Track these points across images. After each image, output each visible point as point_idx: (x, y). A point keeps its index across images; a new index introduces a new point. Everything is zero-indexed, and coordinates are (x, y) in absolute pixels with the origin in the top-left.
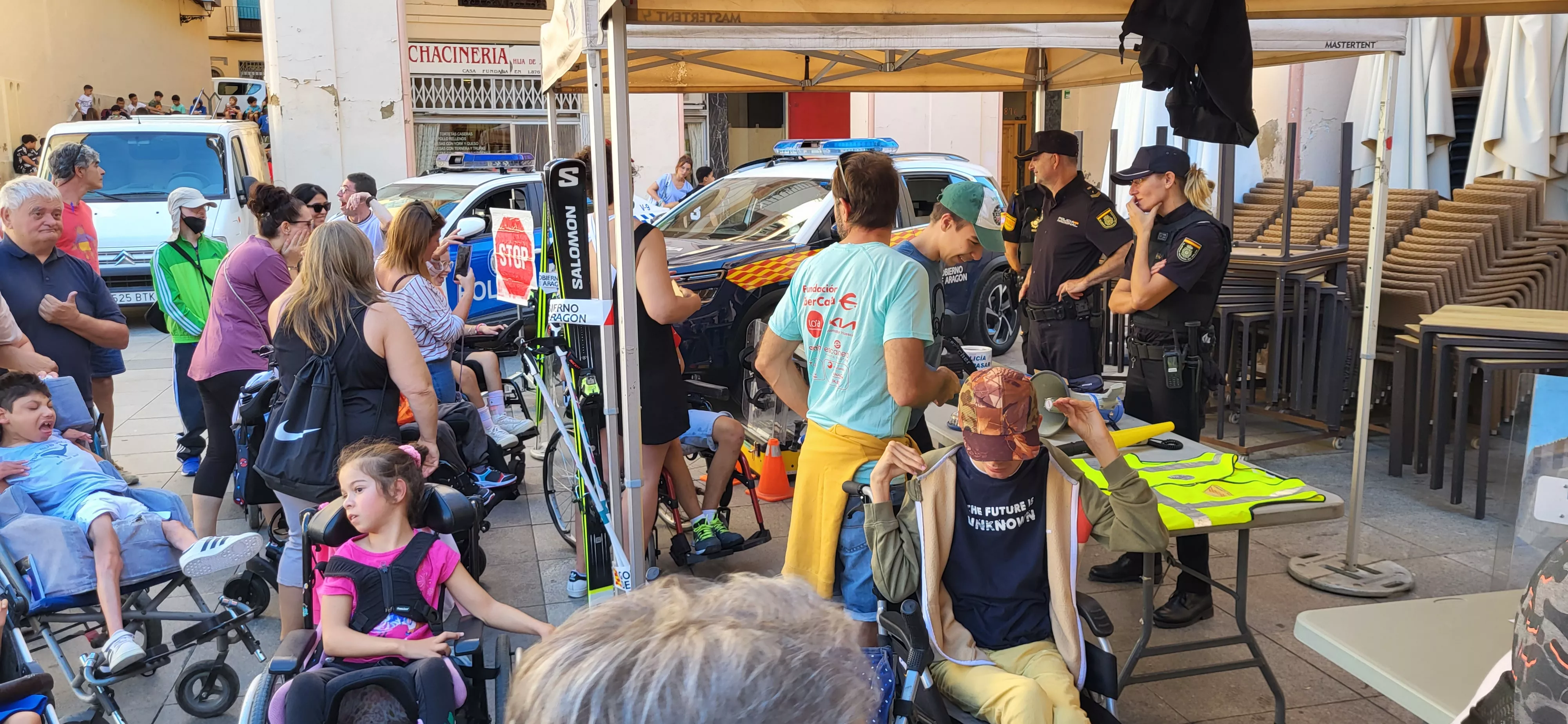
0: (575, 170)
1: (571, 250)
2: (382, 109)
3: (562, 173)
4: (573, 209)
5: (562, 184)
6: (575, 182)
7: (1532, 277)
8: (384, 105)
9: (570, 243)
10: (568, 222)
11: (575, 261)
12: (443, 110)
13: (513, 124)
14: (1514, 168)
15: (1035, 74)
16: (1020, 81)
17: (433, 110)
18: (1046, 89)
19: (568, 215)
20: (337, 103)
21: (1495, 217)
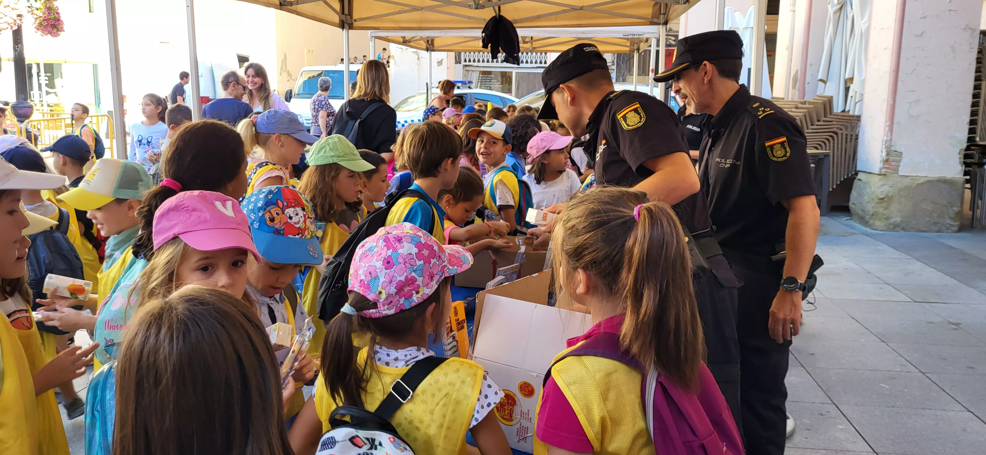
2: (438, 62)
7: (827, 139)
8: (439, 60)
12: (481, 64)
13: (514, 72)
14: (856, 92)
15: (633, 45)
16: (628, 49)
17: (476, 64)
18: (638, 52)
20: (418, 59)
21: (805, 110)
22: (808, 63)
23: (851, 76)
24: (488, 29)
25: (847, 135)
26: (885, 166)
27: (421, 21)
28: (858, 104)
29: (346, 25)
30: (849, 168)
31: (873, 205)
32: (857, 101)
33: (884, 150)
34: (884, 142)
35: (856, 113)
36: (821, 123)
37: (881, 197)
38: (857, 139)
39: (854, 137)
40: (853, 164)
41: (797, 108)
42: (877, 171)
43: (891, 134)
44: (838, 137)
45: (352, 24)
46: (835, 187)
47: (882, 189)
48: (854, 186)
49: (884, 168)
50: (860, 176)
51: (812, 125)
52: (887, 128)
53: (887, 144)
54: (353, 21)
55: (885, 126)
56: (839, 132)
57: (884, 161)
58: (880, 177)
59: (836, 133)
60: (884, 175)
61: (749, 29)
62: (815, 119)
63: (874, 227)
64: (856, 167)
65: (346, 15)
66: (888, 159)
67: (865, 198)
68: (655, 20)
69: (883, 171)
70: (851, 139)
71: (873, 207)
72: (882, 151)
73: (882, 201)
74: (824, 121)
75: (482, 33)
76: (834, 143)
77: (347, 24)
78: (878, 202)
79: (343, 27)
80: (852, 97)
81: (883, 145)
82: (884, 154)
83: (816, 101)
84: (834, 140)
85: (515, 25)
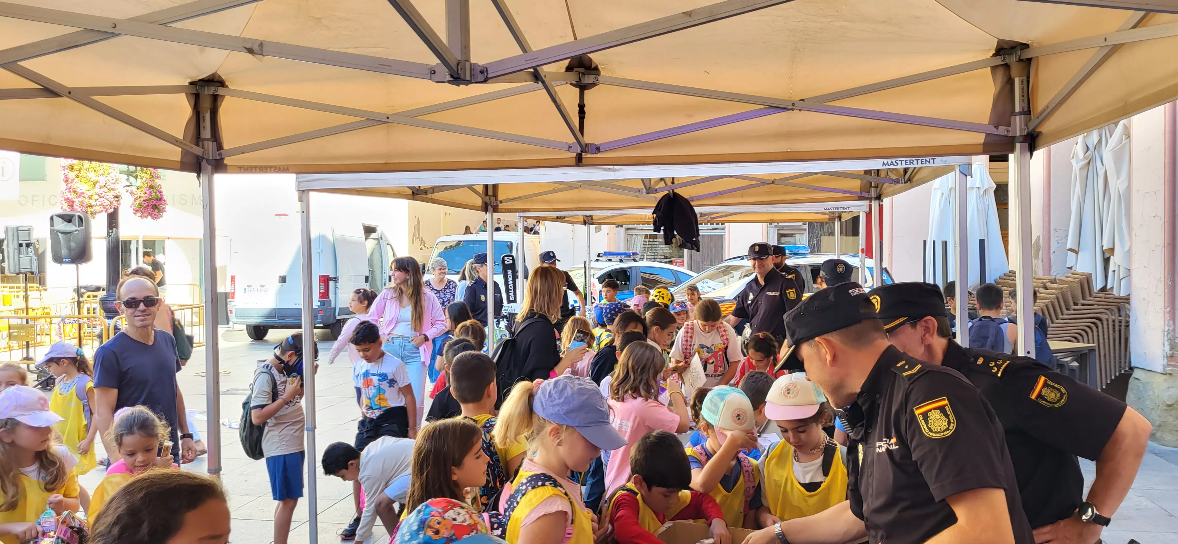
0: (511, 258)
1: (510, 286)
2: (596, 228)
3: (506, 259)
4: (511, 271)
5: (506, 263)
6: (511, 262)
9: (509, 283)
10: (509, 276)
11: (511, 290)
14: (1119, 266)
17: (640, 227)
19: (508, 273)
21: (1057, 291)
22: (1052, 228)
23: (1111, 247)
24: (660, 210)
25: (1114, 321)
26: (1169, 363)
27: (580, 201)
28: (1122, 281)
29: (489, 207)
30: (1120, 362)
31: (1159, 412)
32: (1121, 278)
33: (1166, 343)
34: (1166, 333)
35: (1123, 294)
36: (1079, 307)
37: (1169, 403)
38: (1127, 326)
39: (1123, 324)
40: (1125, 358)
41: (1046, 288)
42: (1160, 369)
43: (1174, 323)
44: (1102, 324)
45: (497, 206)
46: (1104, 387)
47: (1169, 393)
48: (1130, 386)
49: (1169, 365)
50: (1136, 374)
51: (1068, 309)
52: (1167, 315)
53: (1169, 336)
54: (499, 203)
55: (1164, 312)
56: (1104, 317)
57: (1167, 357)
58: (1165, 377)
59: (1100, 319)
60: (1170, 374)
61: (975, 189)
62: (1071, 303)
63: (1164, 442)
64: (1130, 362)
65: (490, 196)
66: (1173, 353)
67: (1148, 403)
68: (865, 195)
69: (1169, 370)
70: (1120, 326)
71: (1159, 416)
72: (1164, 344)
73: (1171, 408)
74: (1083, 305)
75: (653, 214)
76: (1098, 332)
77: (491, 206)
78: (1167, 410)
79: (486, 210)
80: (1114, 271)
81: (1164, 336)
82: (1167, 348)
83: (1070, 279)
84: (1097, 327)
85: (692, 203)
